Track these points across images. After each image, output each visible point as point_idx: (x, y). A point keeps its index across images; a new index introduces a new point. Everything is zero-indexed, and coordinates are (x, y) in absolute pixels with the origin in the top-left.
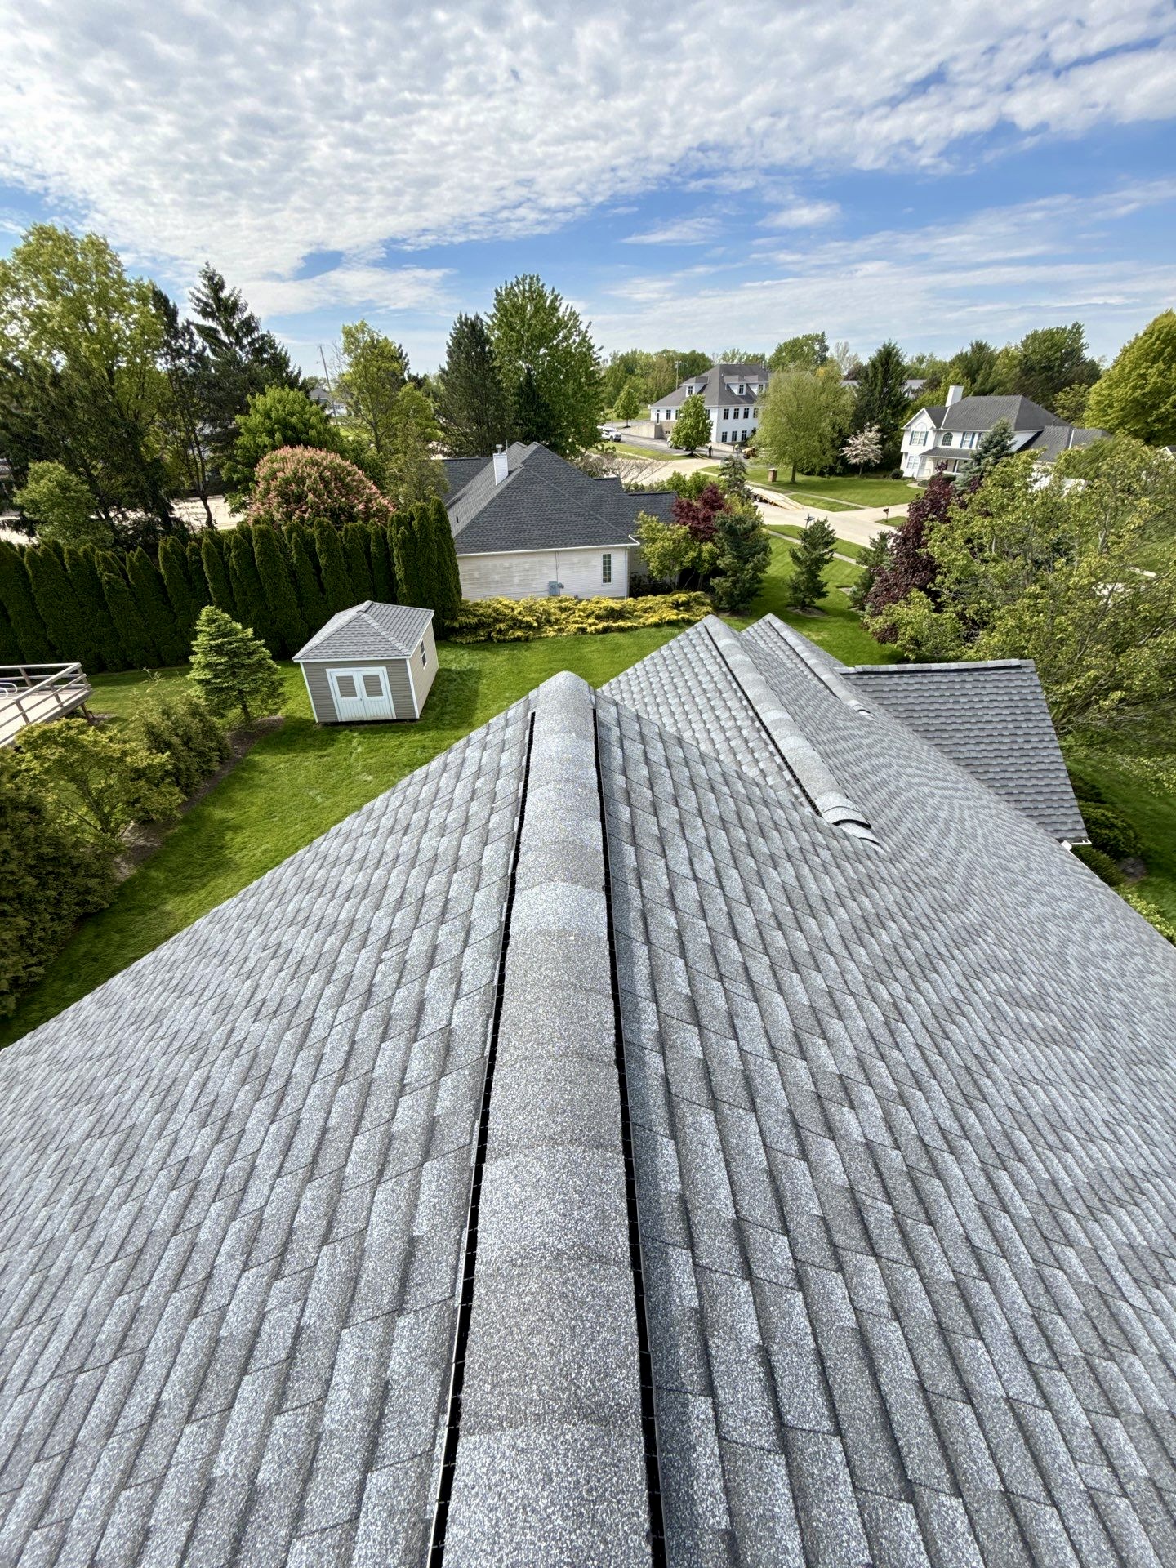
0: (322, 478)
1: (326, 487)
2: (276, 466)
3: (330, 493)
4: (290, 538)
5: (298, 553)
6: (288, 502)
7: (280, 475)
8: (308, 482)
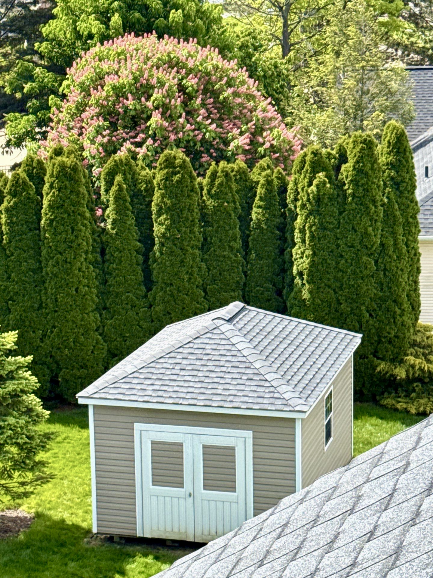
0: (182, 89)
1: (185, 104)
2: (105, 66)
3: (190, 113)
4: (110, 183)
5: (118, 211)
6: (113, 126)
7: (110, 81)
8: (157, 95)
